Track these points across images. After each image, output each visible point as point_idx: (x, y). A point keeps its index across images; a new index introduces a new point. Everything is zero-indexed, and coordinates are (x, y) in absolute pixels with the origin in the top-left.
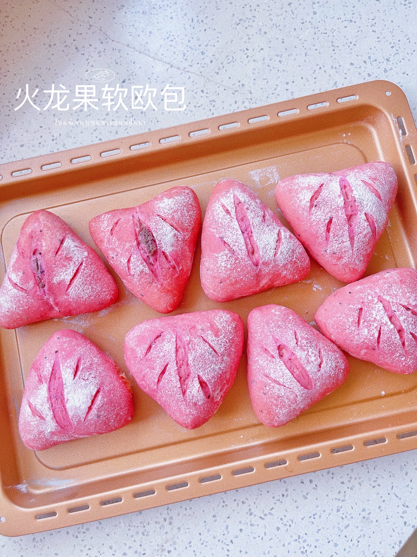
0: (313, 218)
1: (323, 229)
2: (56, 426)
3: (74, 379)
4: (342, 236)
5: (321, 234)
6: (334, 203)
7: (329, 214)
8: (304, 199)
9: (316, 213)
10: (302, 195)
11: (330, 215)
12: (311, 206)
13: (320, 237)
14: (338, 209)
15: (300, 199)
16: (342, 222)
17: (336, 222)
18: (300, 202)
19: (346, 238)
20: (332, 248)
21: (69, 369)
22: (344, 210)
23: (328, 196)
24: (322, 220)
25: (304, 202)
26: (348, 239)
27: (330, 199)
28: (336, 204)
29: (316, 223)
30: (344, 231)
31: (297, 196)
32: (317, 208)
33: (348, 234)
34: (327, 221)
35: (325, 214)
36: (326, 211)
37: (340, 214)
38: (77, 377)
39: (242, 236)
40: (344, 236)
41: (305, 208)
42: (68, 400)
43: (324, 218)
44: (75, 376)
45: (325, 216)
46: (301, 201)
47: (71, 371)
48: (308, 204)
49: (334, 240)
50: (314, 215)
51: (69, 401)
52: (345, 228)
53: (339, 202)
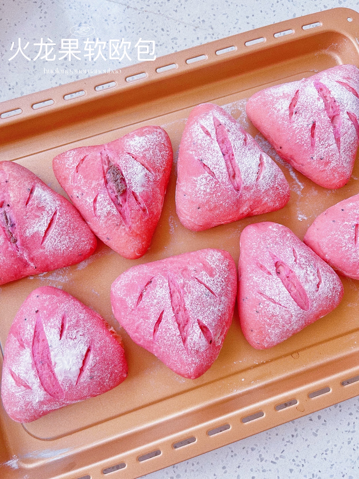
0: (295, 125)
1: (308, 135)
2: (45, 395)
3: (60, 339)
4: (328, 139)
5: (306, 140)
6: (314, 106)
7: (311, 118)
8: (282, 108)
9: (297, 120)
10: (279, 104)
11: (312, 120)
12: (291, 114)
13: (305, 144)
14: (319, 112)
15: (278, 109)
16: (326, 124)
17: (320, 126)
18: (278, 112)
19: (332, 141)
20: (319, 153)
21: (54, 329)
22: (326, 112)
23: (307, 101)
24: (305, 126)
25: (282, 111)
26: (334, 141)
27: (309, 103)
28: (316, 108)
29: (299, 130)
30: (329, 134)
31: (274, 106)
32: (298, 115)
33: (333, 136)
34: (310, 126)
35: (307, 119)
36: (308, 116)
37: (323, 117)
38: (63, 337)
39: (222, 158)
40: (330, 139)
41: (285, 117)
42: (55, 363)
43: (306, 123)
44: (61, 336)
45: (307, 122)
46: (279, 110)
47: (56, 331)
48: (288, 113)
49: (320, 144)
50: (296, 122)
51: (57, 365)
52: (329, 131)
53: (319, 105)
